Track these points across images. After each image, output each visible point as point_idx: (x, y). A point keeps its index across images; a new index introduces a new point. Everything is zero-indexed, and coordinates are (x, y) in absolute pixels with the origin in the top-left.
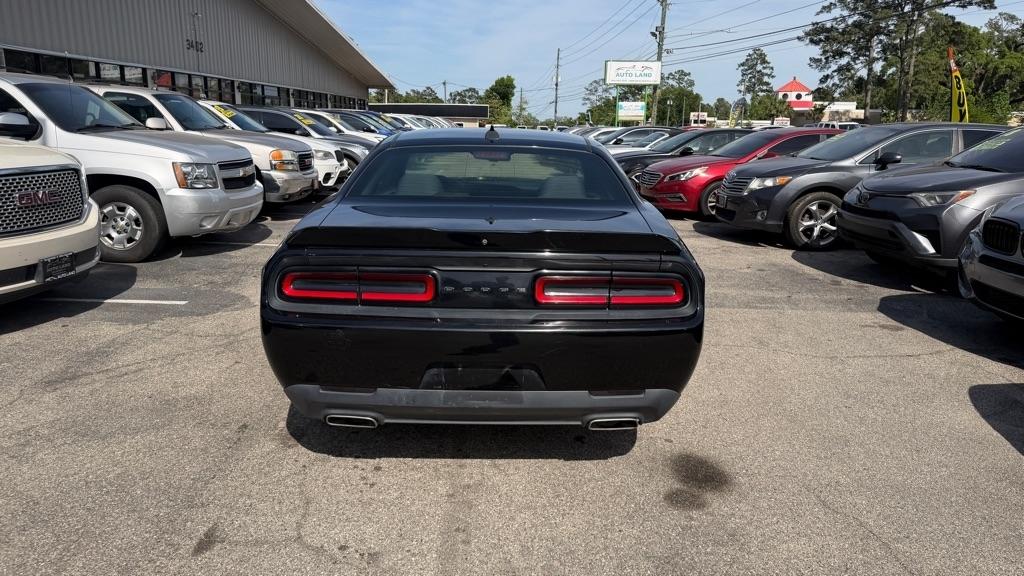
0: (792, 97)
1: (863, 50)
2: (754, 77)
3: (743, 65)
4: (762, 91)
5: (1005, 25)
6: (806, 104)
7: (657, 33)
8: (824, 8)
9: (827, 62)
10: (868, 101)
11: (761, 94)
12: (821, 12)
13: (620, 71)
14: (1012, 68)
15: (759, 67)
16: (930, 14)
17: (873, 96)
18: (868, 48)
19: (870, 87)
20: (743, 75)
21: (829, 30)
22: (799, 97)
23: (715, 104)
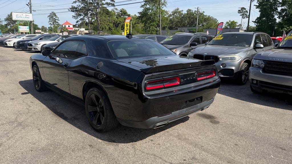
0: (67, 26)
1: (86, 15)
2: (53, 20)
3: (49, 16)
4: (56, 24)
5: (115, 10)
6: (71, 28)
7: (29, 5)
8: (74, 2)
9: (77, 17)
10: (90, 28)
11: (56, 25)
12: (73, 3)
13: (17, 16)
14: (120, 21)
15: (54, 17)
16: (101, 6)
17: (90, 27)
18: (87, 14)
19: (89, 24)
20: (50, 19)
21: (76, 8)
22: (69, 26)
23: (41, 28)
